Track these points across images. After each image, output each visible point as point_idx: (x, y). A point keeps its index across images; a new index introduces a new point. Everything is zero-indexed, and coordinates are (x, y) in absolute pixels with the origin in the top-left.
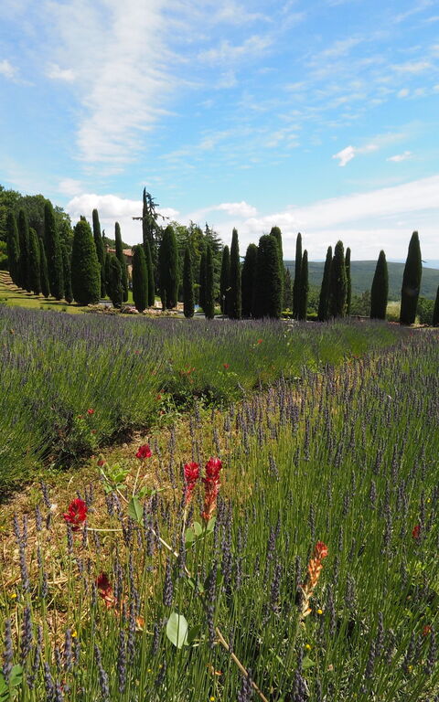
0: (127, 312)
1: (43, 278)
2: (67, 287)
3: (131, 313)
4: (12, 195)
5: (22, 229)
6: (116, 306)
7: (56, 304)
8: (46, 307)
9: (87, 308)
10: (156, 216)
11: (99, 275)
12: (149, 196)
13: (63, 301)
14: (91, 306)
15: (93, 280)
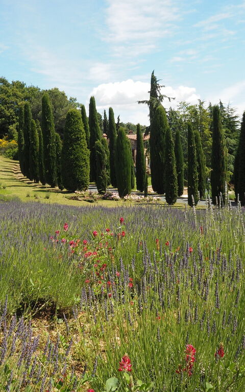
0: (109, 198)
3: (114, 199)
6: (100, 193)
7: (52, 191)
13: (57, 188)
15: (81, 167)
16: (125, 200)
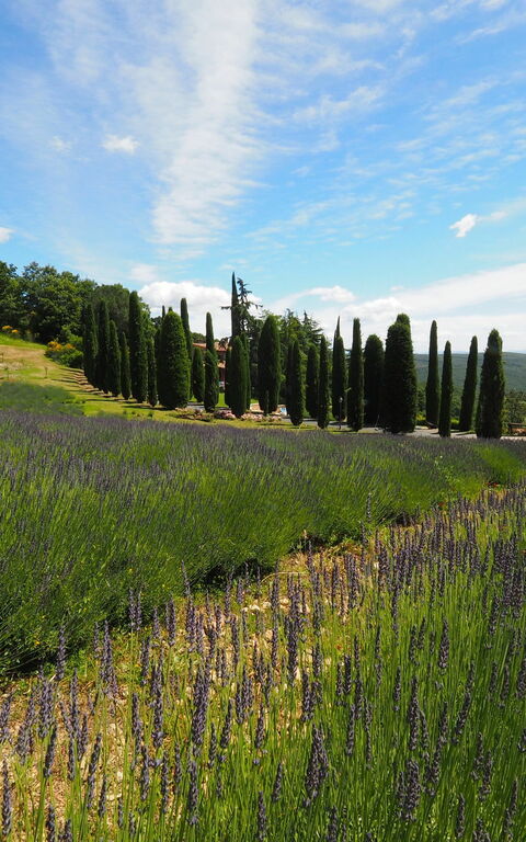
0: (222, 416)
1: (124, 379)
2: (151, 387)
3: (227, 418)
4: (88, 284)
5: (102, 322)
6: (208, 411)
7: (139, 407)
8: (130, 410)
9: (173, 412)
10: (248, 304)
11: (189, 374)
12: (240, 282)
13: (145, 403)
14: (179, 411)
15: (182, 379)
16: (243, 420)
